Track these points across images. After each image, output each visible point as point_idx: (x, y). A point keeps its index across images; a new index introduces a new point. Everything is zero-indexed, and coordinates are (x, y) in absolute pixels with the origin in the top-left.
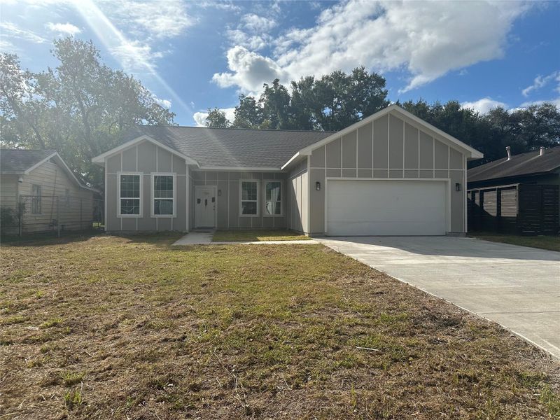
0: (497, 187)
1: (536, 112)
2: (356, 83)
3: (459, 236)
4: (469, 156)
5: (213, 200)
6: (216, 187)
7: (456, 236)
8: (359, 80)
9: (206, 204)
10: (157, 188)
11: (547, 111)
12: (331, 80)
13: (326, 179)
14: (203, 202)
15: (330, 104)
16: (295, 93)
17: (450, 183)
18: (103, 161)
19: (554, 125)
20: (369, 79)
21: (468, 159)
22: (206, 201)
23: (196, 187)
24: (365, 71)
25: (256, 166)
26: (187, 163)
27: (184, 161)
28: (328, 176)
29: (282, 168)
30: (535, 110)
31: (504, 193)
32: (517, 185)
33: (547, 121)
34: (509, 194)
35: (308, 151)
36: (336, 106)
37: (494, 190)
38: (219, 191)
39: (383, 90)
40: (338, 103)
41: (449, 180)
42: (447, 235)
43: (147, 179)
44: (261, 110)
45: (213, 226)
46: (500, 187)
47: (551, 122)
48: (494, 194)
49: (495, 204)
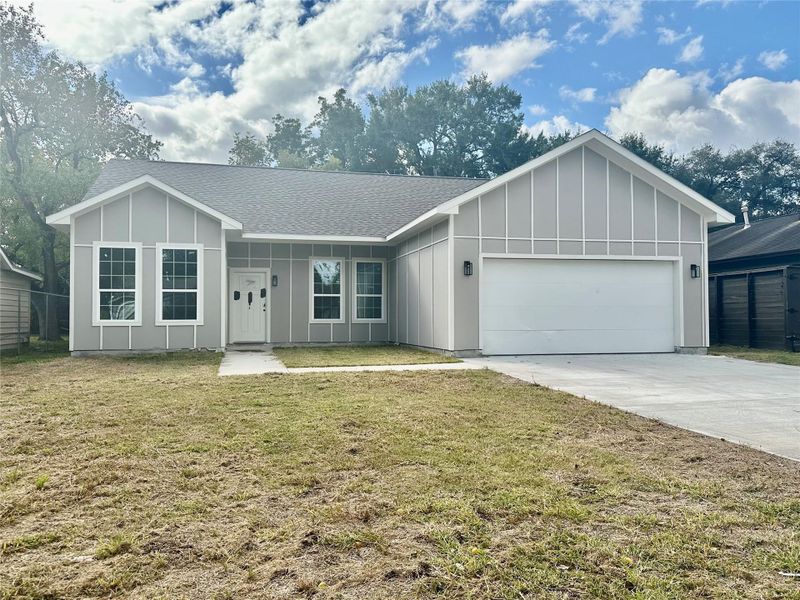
0: (748, 272)
1: (763, 155)
2: (474, 101)
3: (696, 353)
4: (712, 220)
5: (263, 293)
6: (268, 271)
7: (692, 354)
8: (479, 96)
9: (250, 301)
10: (167, 268)
11: (780, 152)
12: (432, 94)
13: (482, 255)
14: (244, 297)
15: (429, 133)
16: (376, 115)
17: (681, 263)
18: (67, 221)
19: (791, 176)
20: (496, 95)
21: (708, 223)
22: (250, 295)
23: (231, 269)
24: (488, 80)
25: (342, 234)
26: (224, 226)
27: (218, 223)
28: (483, 251)
29: (389, 238)
30: (762, 151)
31: (760, 282)
32: (784, 267)
33: (778, 169)
34: (768, 282)
35: (450, 208)
36: (440, 138)
37: (744, 275)
38: (274, 278)
39: (517, 113)
40: (444, 133)
41: (680, 258)
42: (676, 351)
43: (149, 253)
44: (315, 141)
45: (262, 340)
46: (753, 272)
47: (784, 170)
48: (744, 283)
49: (746, 299)
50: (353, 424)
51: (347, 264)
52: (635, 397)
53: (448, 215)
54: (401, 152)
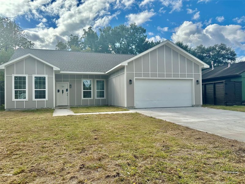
0: (213, 82)
1: (217, 47)
2: (132, 31)
3: (198, 107)
5: (67, 90)
6: (68, 83)
7: (197, 107)
8: (133, 30)
9: (63, 92)
10: (36, 83)
11: (222, 47)
12: (119, 29)
13: (135, 78)
14: (61, 91)
15: (118, 41)
16: (102, 35)
17: (194, 80)
18: (3, 68)
19: (226, 54)
20: (138, 29)
21: (202, 68)
22: (63, 91)
23: (57, 83)
24: (136, 25)
25: (92, 71)
26: (54, 69)
27: (52, 68)
28: (135, 77)
29: (106, 73)
30: (217, 46)
31: (217, 85)
32: (224, 81)
33: (222, 52)
34: (219, 85)
35: (125, 63)
36: (122, 42)
37: (212, 83)
38: (70, 85)
39: (145, 35)
40: (123, 41)
41: (193, 79)
42: (193, 106)
43: (30, 78)
44: (83, 43)
45: (67, 105)
46: (215, 82)
47: (223, 52)
48: (212, 86)
49: (213, 90)
50: (96, 130)
51: (93, 81)
52: (181, 120)
53: (124, 66)
54: (110, 46)
